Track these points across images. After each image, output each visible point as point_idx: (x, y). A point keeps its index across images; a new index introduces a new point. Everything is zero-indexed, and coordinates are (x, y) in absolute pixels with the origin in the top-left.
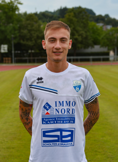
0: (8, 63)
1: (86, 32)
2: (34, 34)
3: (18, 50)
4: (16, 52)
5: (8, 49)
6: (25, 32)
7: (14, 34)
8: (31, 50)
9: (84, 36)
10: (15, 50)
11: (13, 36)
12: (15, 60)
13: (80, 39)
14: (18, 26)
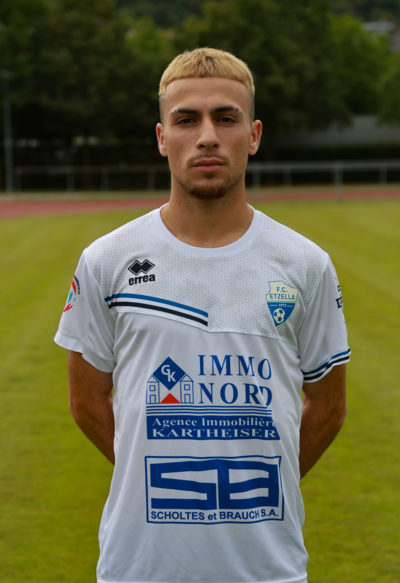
1: (317, 59)
3: (29, 136)
9: (310, 75)
10: (17, 136)
13: (291, 87)
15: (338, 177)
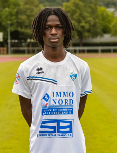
0: (3, 54)
1: (94, 19)
3: (15, 39)
4: (13, 41)
5: (4, 38)
6: (24, 17)
7: (10, 20)
8: (31, 38)
9: (92, 23)
10: (12, 39)
11: (9, 22)
12: (11, 50)
13: (87, 26)
14: (15, 10)
15: (100, 51)
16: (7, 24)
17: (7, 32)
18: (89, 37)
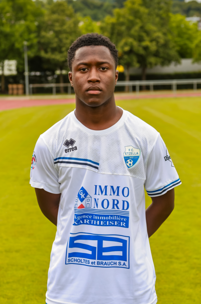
0: (17, 94)
1: (165, 34)
2: (67, 38)
3: (36, 70)
4: (33, 73)
5: (18, 69)
6: (50, 35)
7: (28, 40)
8: (61, 69)
9: (162, 41)
10: (30, 70)
11: (26, 43)
12: (29, 88)
13: (153, 47)
14: (36, 24)
15: (174, 87)
16: (23, 46)
17: (23, 59)
18: (156, 64)
